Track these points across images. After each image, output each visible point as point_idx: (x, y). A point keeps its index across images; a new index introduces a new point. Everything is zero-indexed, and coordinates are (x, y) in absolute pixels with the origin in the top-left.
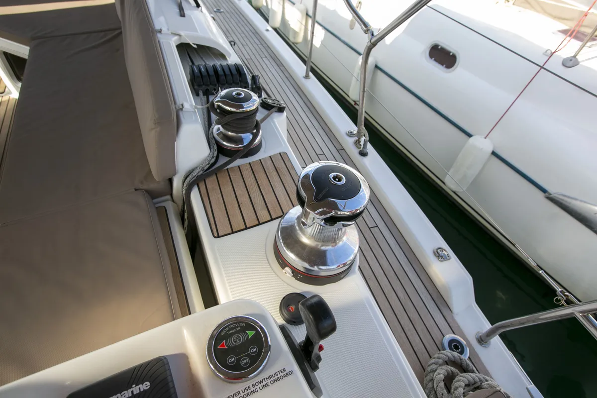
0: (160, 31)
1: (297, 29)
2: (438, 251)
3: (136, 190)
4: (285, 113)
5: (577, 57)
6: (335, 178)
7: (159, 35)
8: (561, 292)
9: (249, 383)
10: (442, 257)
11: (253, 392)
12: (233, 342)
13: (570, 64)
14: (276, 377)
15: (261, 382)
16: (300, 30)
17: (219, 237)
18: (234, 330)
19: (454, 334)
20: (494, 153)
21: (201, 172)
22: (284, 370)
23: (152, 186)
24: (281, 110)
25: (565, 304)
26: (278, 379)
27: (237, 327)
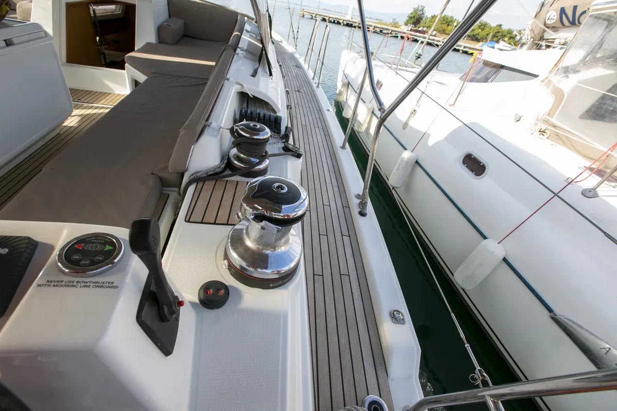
0: (228, 80)
1: (362, 121)
2: (395, 313)
3: (152, 174)
4: (301, 160)
5: (596, 190)
6: (278, 187)
7: (226, 81)
8: (479, 370)
9: (76, 279)
10: (396, 318)
11: (73, 286)
12: (89, 247)
13: (589, 194)
14: (101, 285)
15: (87, 283)
16: (364, 122)
17: (189, 222)
18: (98, 241)
19: (381, 397)
20: (505, 260)
21: (205, 175)
22: (113, 283)
23: (165, 175)
24: (299, 156)
25: (481, 385)
26: (101, 287)
27: (102, 240)
